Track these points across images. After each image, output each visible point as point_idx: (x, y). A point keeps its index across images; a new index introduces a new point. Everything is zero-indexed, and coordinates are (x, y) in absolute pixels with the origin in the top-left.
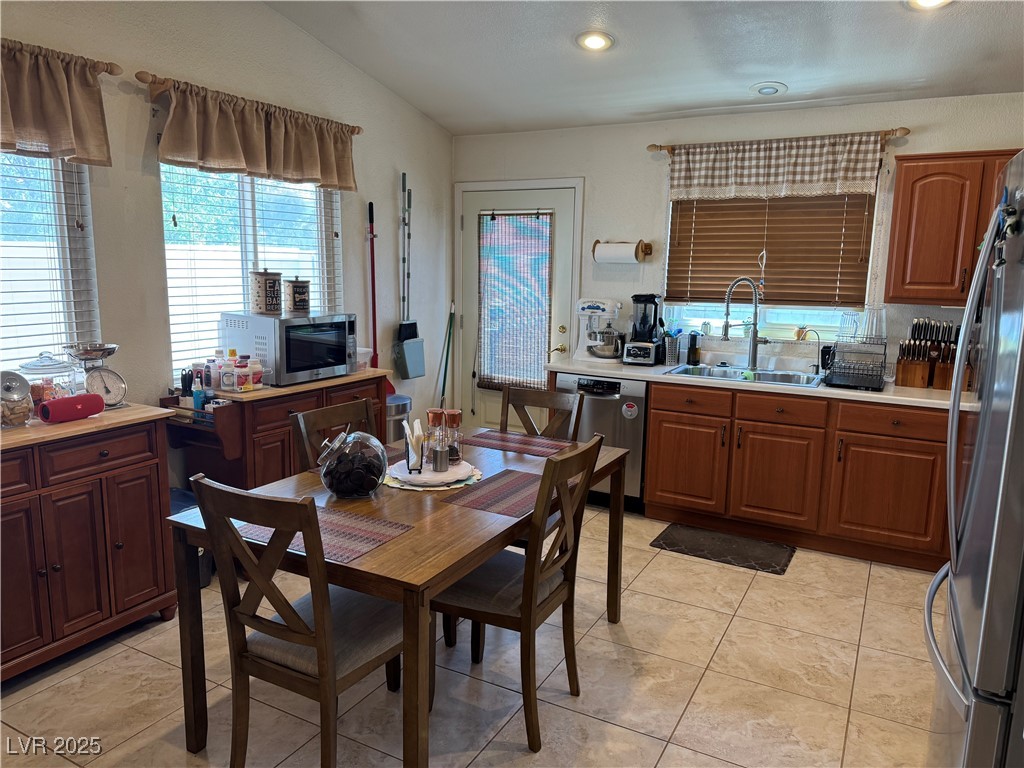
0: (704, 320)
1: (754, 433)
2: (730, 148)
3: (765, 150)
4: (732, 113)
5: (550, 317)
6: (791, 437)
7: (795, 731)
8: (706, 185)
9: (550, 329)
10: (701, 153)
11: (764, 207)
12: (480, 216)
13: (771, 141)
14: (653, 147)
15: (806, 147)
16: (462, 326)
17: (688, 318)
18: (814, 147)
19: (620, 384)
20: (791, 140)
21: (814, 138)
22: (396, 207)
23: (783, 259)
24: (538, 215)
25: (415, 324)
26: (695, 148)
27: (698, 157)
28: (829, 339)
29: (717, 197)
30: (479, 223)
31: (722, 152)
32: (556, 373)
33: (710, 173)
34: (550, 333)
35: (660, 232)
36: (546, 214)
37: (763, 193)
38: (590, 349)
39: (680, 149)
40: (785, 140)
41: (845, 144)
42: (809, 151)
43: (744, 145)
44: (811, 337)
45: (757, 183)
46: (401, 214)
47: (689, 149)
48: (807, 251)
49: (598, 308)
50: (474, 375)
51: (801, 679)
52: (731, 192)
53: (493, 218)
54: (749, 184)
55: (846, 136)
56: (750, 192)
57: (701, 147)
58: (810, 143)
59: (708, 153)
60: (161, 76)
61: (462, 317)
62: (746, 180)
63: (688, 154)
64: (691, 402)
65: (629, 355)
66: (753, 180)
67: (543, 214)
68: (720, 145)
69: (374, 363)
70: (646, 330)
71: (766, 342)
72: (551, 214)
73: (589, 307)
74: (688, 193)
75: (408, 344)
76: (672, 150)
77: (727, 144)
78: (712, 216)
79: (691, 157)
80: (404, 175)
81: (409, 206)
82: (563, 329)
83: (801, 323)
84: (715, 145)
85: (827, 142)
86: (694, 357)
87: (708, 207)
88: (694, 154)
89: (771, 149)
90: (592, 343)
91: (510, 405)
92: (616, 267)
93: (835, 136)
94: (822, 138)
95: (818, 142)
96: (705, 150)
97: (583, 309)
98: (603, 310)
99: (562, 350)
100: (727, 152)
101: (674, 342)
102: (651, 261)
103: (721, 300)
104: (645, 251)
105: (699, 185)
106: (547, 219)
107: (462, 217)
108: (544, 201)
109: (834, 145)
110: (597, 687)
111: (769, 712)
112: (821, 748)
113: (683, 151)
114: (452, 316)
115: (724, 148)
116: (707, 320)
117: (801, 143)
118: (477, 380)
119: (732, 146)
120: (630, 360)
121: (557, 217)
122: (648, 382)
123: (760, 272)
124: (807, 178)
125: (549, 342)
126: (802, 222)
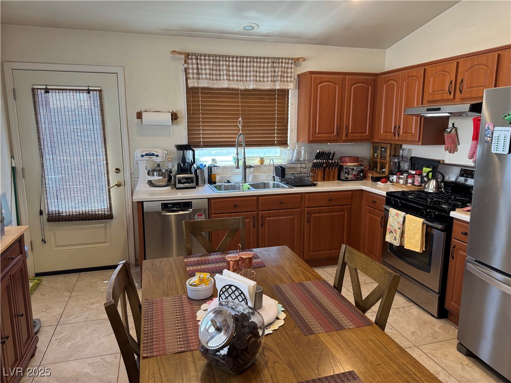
1: (269, 217)
2: (221, 59)
3: (240, 62)
5: (107, 163)
6: (286, 215)
8: (210, 79)
9: (108, 172)
10: (205, 60)
11: (238, 94)
12: (33, 90)
13: (243, 57)
14: (174, 52)
15: (260, 62)
16: (24, 177)
17: (204, 157)
18: (264, 63)
19: (191, 202)
20: (253, 58)
21: (264, 58)
23: (250, 122)
24: (89, 91)
26: (201, 56)
27: (203, 62)
29: (215, 86)
31: (216, 60)
32: (142, 202)
34: (108, 174)
35: (181, 106)
36: (96, 90)
37: (241, 86)
38: (150, 183)
39: (192, 55)
40: (250, 57)
41: (279, 63)
42: (262, 65)
43: (229, 58)
44: (266, 162)
45: (237, 80)
47: (198, 56)
49: (153, 155)
50: (41, 213)
52: (225, 84)
53: (47, 91)
54: (233, 80)
55: (279, 58)
56: (234, 85)
57: (205, 56)
58: (262, 60)
59: (209, 60)
61: (23, 169)
62: (231, 78)
63: (197, 59)
64: (235, 206)
65: (180, 182)
66: (235, 78)
67: (93, 90)
68: (216, 56)
71: (251, 167)
72: (100, 91)
73: (147, 155)
74: (198, 83)
76: (187, 55)
77: (220, 56)
78: (211, 97)
79: (199, 61)
82: (118, 170)
83: (262, 155)
84: (213, 56)
85: (270, 60)
86: (211, 181)
87: (208, 92)
88: (201, 59)
89: (243, 62)
90: (151, 178)
92: (158, 128)
93: (274, 58)
94: (268, 58)
95: (266, 61)
96: (207, 58)
97: (142, 156)
98: (157, 156)
99: (119, 185)
100: (219, 60)
101: (202, 172)
102: (177, 124)
104: (174, 117)
105: (206, 78)
107: (14, 90)
108: (93, 82)
109: (273, 63)
113: (194, 57)
114: (14, 169)
115: (218, 58)
116: (214, 158)
117: (258, 60)
119: (223, 57)
121: (106, 93)
122: (208, 198)
123: (239, 130)
124: (262, 79)
125: (108, 181)
126: (257, 103)
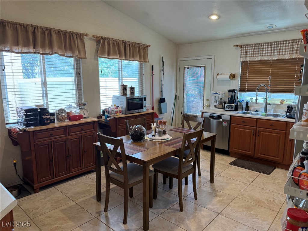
0: (251, 97)
1: (263, 132)
2: (259, 45)
3: (270, 45)
4: (260, 34)
5: (204, 97)
6: (274, 133)
7: (258, 216)
8: (251, 56)
9: (204, 100)
10: (250, 47)
11: (270, 63)
12: (184, 68)
13: (272, 42)
14: (235, 46)
15: (283, 44)
16: (179, 99)
17: (246, 97)
18: (286, 43)
19: (222, 116)
20: (278, 42)
21: (286, 41)
22: (160, 66)
23: (276, 79)
24: (201, 67)
25: (165, 98)
26: (248, 45)
27: (249, 48)
28: (290, 103)
29: (255, 60)
30: (184, 69)
31: (256, 46)
32: (203, 112)
33: (253, 53)
34: (204, 101)
35: (238, 71)
36: (203, 66)
37: (269, 58)
38: (215, 106)
39: (243, 46)
40: (277, 42)
41: (296, 42)
42: (284, 45)
44: (285, 103)
45: (268, 55)
46: (161, 68)
47: (246, 46)
48: (284, 76)
49: (218, 94)
50: (182, 113)
51: (265, 203)
52: (259, 58)
53: (188, 68)
54: (265, 56)
55: (297, 40)
56: (265, 58)
57: (250, 45)
58: (285, 42)
59: (252, 47)
60: (98, 36)
61: (179, 97)
62: (264, 55)
63: (246, 47)
64: (244, 122)
65: (226, 108)
66: (266, 54)
67: (202, 66)
68: (256, 44)
69: (153, 109)
70: (232, 100)
71: (270, 104)
72: (205, 66)
73: (215, 93)
74: (246, 59)
75: (162, 104)
76: (241, 46)
77: (258, 44)
78: (254, 66)
79: (247, 48)
80: (162, 57)
81: (164, 66)
82: (208, 100)
83: (282, 99)
84: (254, 44)
85: (290, 42)
86: (247, 108)
87: (252, 63)
88: (248, 47)
89: (272, 45)
90: (215, 104)
91: (185, 121)
92: (224, 81)
93: (293, 40)
94: (289, 41)
95: (287, 42)
96: (251, 46)
97: (213, 94)
98: (219, 94)
99: (207, 106)
100: (258, 46)
101: (241, 104)
102: (235, 80)
103: (255, 91)
104: (233, 76)
105: (249, 56)
106: (203, 68)
107: (179, 68)
108: (203, 63)
109: (293, 43)
110: (202, 198)
111: (252, 210)
112: (265, 221)
113: (244, 46)
114: (176, 96)
115: (257, 45)
116: (252, 97)
117: (282, 43)
118: (182, 115)
119: (260, 44)
120: (227, 109)
121: (207, 67)
122: (231, 116)
123: (269, 83)
124: (284, 53)
125: (203, 104)
126: (283, 67)
